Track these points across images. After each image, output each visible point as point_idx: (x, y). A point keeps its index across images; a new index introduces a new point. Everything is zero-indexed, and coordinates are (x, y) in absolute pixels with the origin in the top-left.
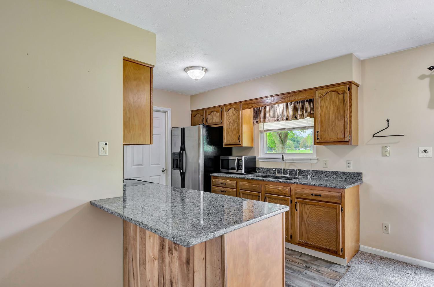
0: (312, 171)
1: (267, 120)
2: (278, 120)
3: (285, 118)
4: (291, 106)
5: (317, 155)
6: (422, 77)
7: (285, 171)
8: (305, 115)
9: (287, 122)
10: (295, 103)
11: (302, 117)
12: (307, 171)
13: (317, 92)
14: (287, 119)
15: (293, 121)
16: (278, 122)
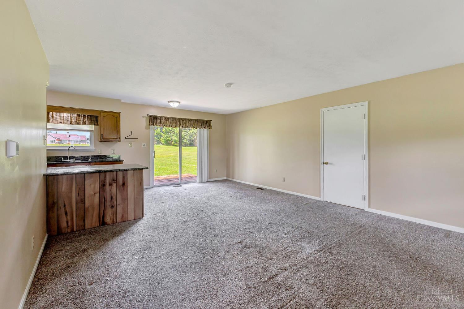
0: (91, 156)
1: (51, 121)
2: (61, 123)
3: (69, 122)
4: (74, 116)
5: (95, 146)
6: (143, 117)
7: (71, 158)
8: (87, 123)
9: (71, 125)
10: (78, 115)
11: (84, 123)
12: (88, 156)
13: (102, 113)
14: (70, 123)
15: (75, 125)
16: (61, 124)
